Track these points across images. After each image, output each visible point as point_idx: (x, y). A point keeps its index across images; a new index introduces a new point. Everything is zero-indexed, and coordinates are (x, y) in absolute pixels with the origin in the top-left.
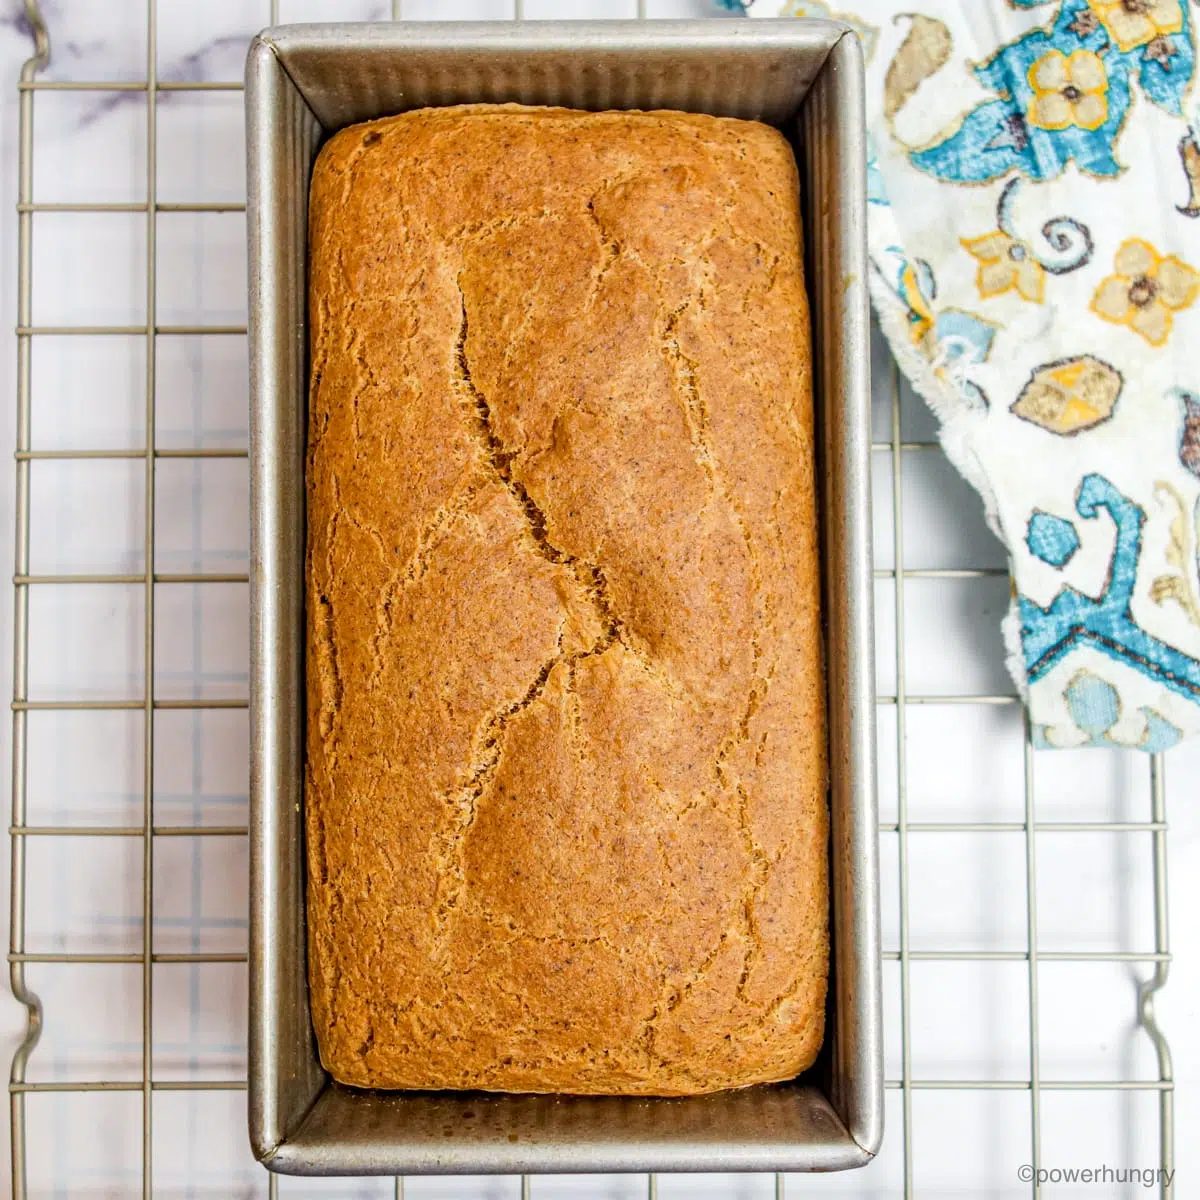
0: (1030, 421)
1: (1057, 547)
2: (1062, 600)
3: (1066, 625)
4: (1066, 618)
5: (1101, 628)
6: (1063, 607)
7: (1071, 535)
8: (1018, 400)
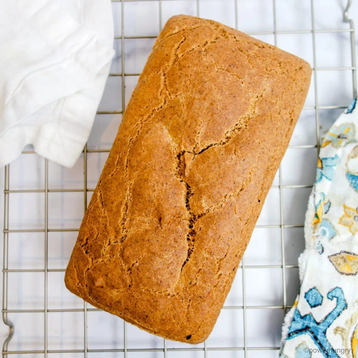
0: (332, 262)
1: (314, 301)
2: (308, 317)
3: (305, 325)
4: (306, 323)
5: (315, 332)
6: (307, 319)
7: (320, 300)
8: (332, 256)
